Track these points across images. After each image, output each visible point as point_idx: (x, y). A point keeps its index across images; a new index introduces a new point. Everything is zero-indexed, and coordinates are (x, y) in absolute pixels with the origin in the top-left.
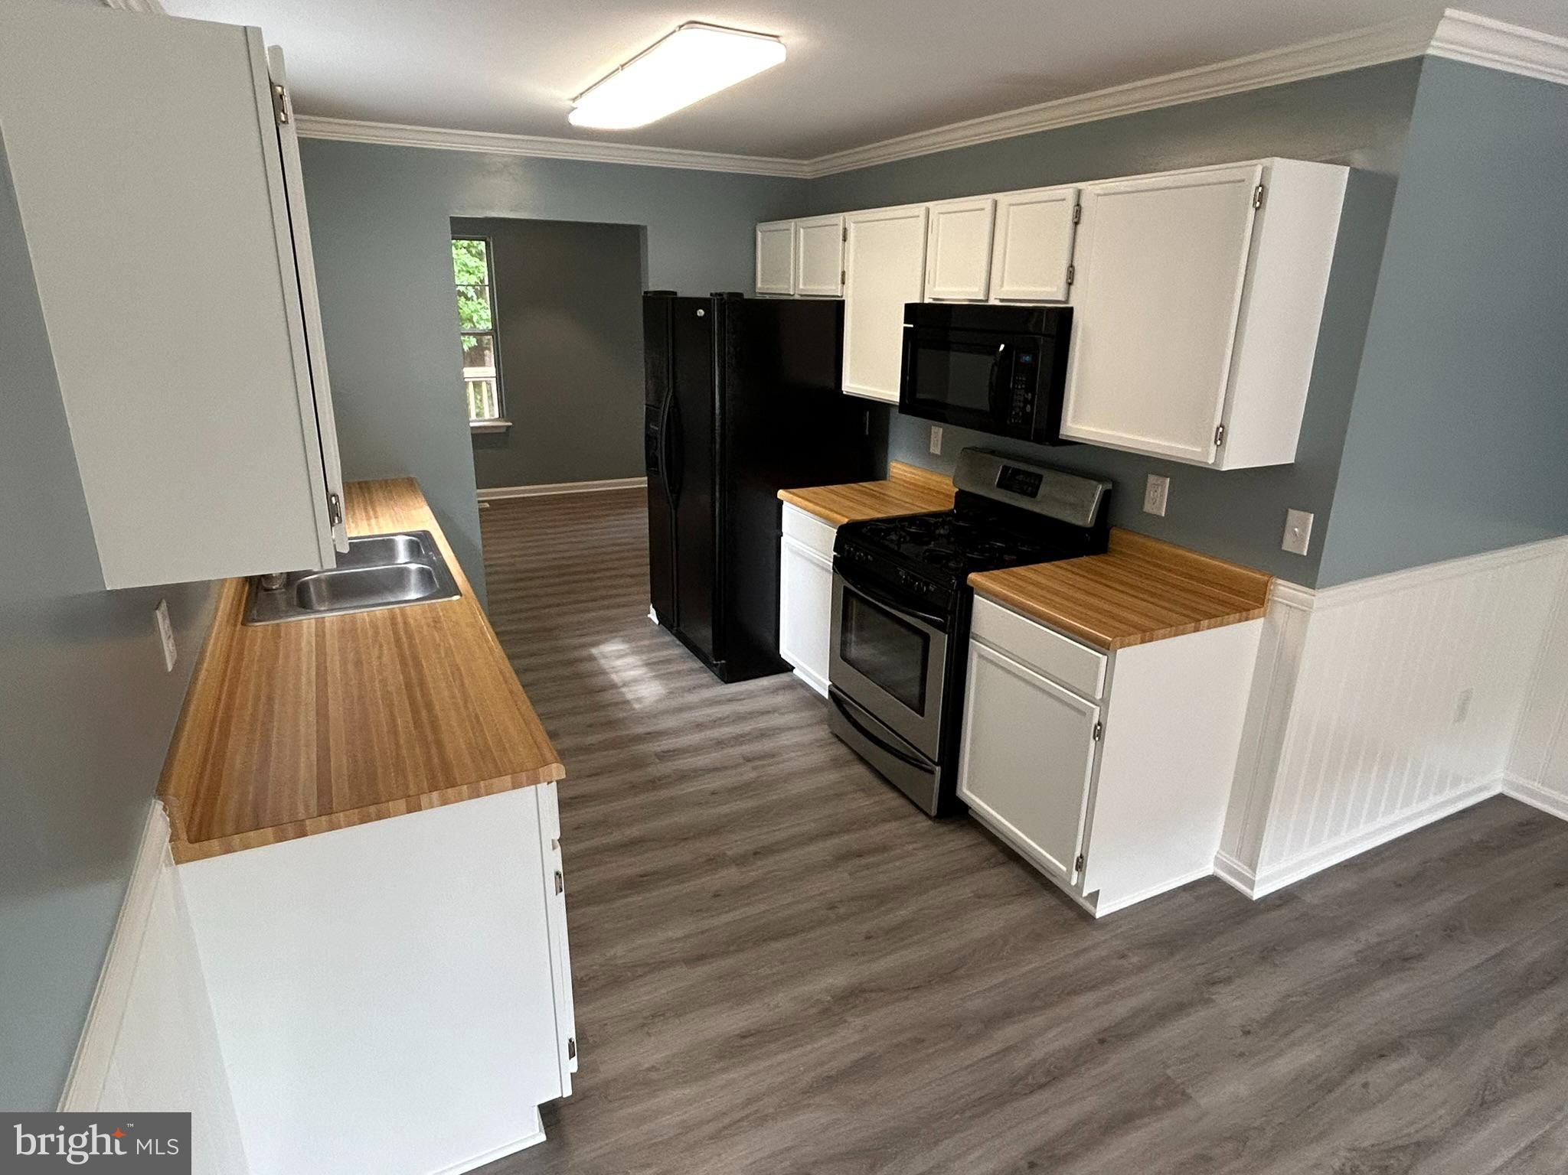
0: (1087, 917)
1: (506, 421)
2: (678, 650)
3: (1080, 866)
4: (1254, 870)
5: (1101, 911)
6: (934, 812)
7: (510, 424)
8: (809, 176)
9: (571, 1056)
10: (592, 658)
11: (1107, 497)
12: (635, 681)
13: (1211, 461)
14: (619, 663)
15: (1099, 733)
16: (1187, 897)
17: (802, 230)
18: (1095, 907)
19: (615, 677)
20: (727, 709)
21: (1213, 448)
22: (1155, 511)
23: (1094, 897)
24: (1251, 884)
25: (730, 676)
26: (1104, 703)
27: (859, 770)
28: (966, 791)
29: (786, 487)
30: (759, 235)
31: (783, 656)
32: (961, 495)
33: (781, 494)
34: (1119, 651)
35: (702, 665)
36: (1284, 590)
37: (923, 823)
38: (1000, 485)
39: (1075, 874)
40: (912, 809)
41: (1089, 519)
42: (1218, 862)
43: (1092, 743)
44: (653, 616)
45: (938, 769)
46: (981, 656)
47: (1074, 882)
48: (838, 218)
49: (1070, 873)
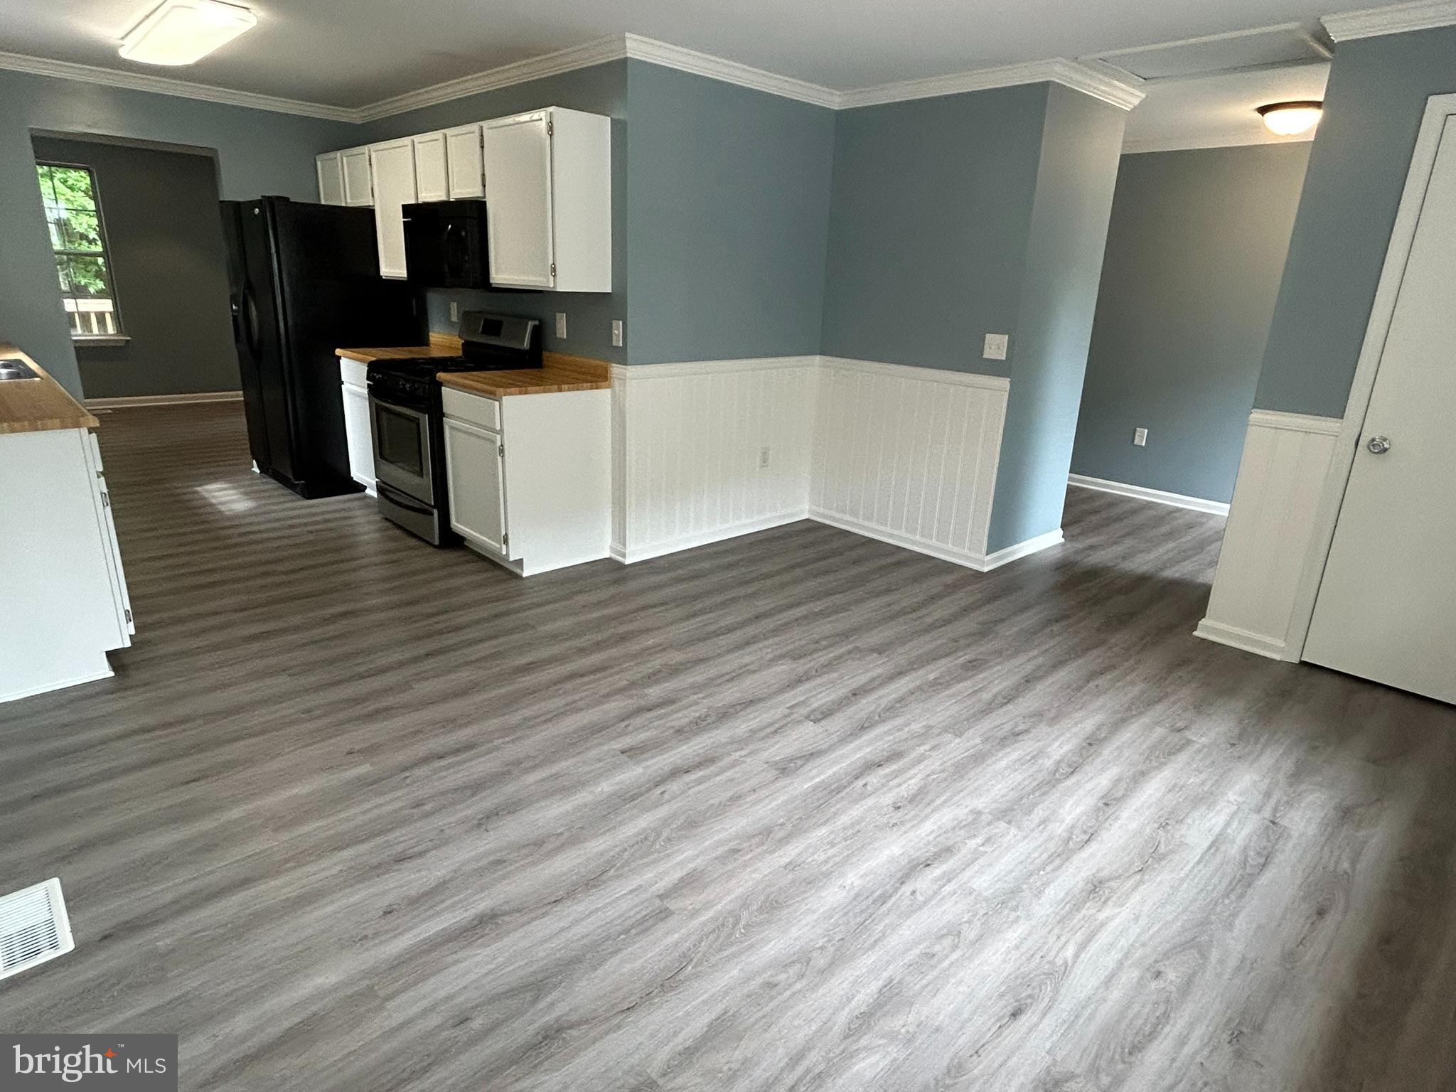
0: (519, 577)
1: (124, 336)
2: (272, 484)
3: (506, 541)
4: (624, 545)
5: (526, 573)
6: (437, 543)
7: (129, 338)
8: (359, 122)
9: (128, 620)
10: (196, 492)
11: (535, 328)
12: (232, 502)
13: (552, 286)
14: (216, 494)
15: (502, 451)
16: (587, 566)
17: (345, 159)
18: (522, 570)
19: (214, 501)
21: (551, 278)
22: (561, 336)
23: (520, 562)
24: (624, 556)
25: (311, 492)
26: (501, 432)
28: (457, 525)
29: (341, 348)
30: (319, 164)
31: (352, 475)
32: (467, 346)
33: (338, 352)
34: (504, 397)
35: (290, 491)
36: (616, 369)
37: (431, 550)
38: (483, 332)
39: (504, 547)
40: (422, 544)
41: (526, 344)
42: (612, 549)
43: (499, 459)
44: (256, 469)
45: (435, 512)
46: (452, 428)
47: (504, 553)
48: (365, 149)
49: (501, 548)
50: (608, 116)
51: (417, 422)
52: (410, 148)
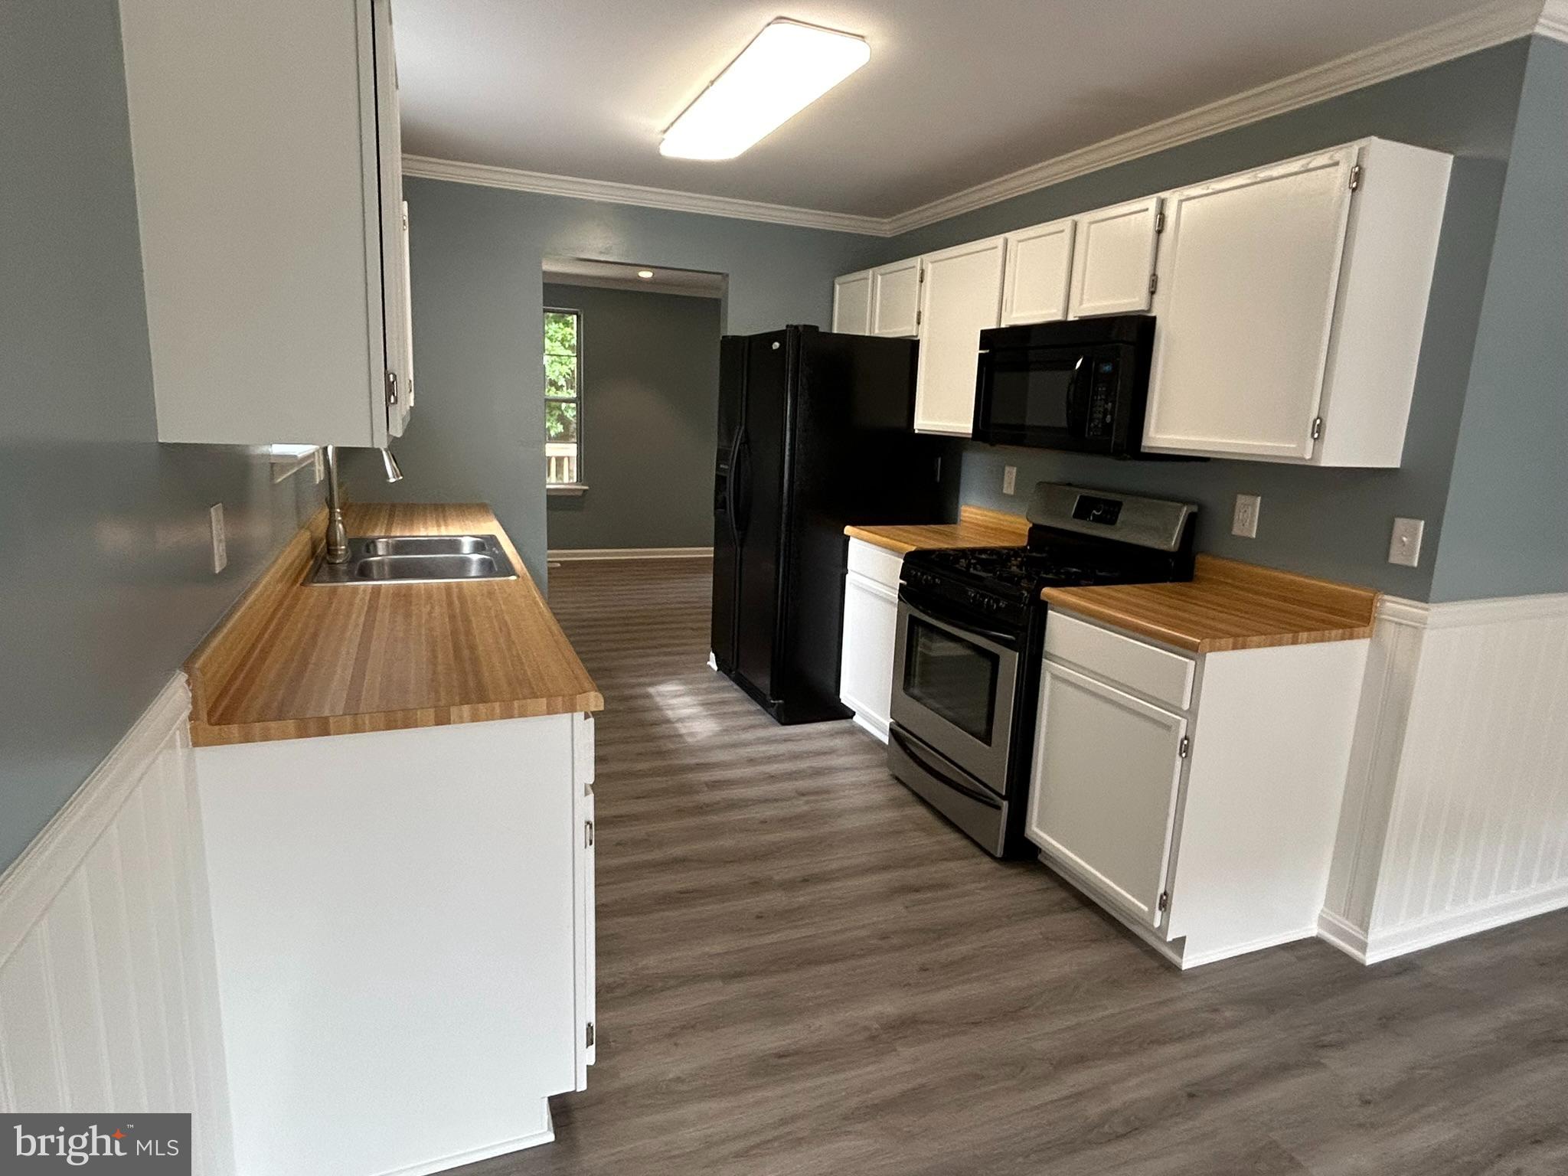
0: (1173, 968)
1: (583, 485)
2: (735, 693)
3: (1165, 904)
4: (1366, 930)
5: (1189, 961)
6: (999, 853)
7: (586, 488)
8: (889, 235)
9: (589, 1043)
10: (648, 696)
11: (1192, 520)
12: (689, 718)
13: (1308, 456)
14: (674, 701)
15: (1186, 749)
16: (1287, 956)
17: (879, 277)
18: (1181, 956)
19: (670, 714)
20: (782, 748)
21: (1310, 443)
22: (1246, 534)
23: (1179, 944)
24: (1363, 947)
25: (788, 716)
26: (1192, 714)
27: (920, 811)
28: (1036, 830)
29: (853, 524)
30: (837, 287)
31: (842, 701)
32: (1036, 531)
33: (848, 530)
34: (1209, 655)
35: (759, 707)
36: (1393, 607)
37: (987, 864)
38: (1076, 516)
39: (1158, 914)
40: (972, 850)
41: (1173, 543)
42: (1323, 922)
43: (1178, 762)
44: (712, 663)
45: (1005, 804)
46: (1055, 677)
47: (1157, 924)
48: (916, 261)
49: (1152, 913)
50: (1451, 152)
51: (994, 659)
52: (1000, 252)
